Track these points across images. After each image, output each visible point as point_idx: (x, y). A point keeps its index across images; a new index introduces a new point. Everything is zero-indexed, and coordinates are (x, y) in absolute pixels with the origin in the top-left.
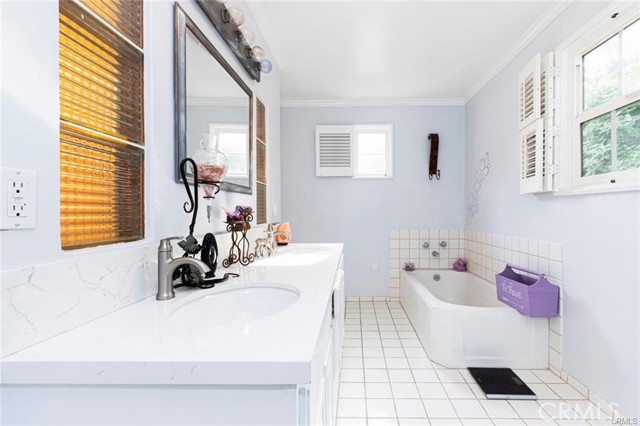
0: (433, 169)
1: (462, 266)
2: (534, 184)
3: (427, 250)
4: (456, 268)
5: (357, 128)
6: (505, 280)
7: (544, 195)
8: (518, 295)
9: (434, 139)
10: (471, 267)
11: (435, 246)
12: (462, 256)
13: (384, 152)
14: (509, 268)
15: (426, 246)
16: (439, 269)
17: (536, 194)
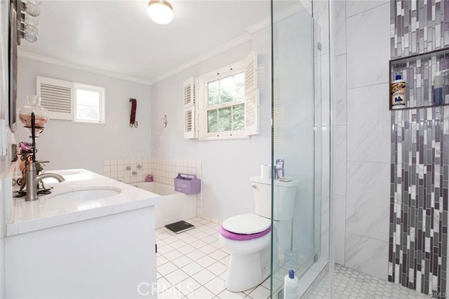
0: (133, 120)
1: (150, 179)
2: (190, 135)
3: (129, 171)
4: (147, 181)
5: (76, 85)
6: (179, 180)
7: (194, 140)
8: (185, 186)
9: (134, 102)
10: (155, 179)
11: (134, 169)
12: (150, 173)
13: (98, 105)
14: (179, 174)
15: (128, 168)
16: (137, 182)
17: (190, 139)
